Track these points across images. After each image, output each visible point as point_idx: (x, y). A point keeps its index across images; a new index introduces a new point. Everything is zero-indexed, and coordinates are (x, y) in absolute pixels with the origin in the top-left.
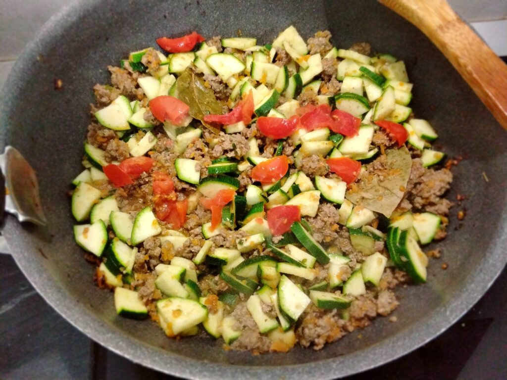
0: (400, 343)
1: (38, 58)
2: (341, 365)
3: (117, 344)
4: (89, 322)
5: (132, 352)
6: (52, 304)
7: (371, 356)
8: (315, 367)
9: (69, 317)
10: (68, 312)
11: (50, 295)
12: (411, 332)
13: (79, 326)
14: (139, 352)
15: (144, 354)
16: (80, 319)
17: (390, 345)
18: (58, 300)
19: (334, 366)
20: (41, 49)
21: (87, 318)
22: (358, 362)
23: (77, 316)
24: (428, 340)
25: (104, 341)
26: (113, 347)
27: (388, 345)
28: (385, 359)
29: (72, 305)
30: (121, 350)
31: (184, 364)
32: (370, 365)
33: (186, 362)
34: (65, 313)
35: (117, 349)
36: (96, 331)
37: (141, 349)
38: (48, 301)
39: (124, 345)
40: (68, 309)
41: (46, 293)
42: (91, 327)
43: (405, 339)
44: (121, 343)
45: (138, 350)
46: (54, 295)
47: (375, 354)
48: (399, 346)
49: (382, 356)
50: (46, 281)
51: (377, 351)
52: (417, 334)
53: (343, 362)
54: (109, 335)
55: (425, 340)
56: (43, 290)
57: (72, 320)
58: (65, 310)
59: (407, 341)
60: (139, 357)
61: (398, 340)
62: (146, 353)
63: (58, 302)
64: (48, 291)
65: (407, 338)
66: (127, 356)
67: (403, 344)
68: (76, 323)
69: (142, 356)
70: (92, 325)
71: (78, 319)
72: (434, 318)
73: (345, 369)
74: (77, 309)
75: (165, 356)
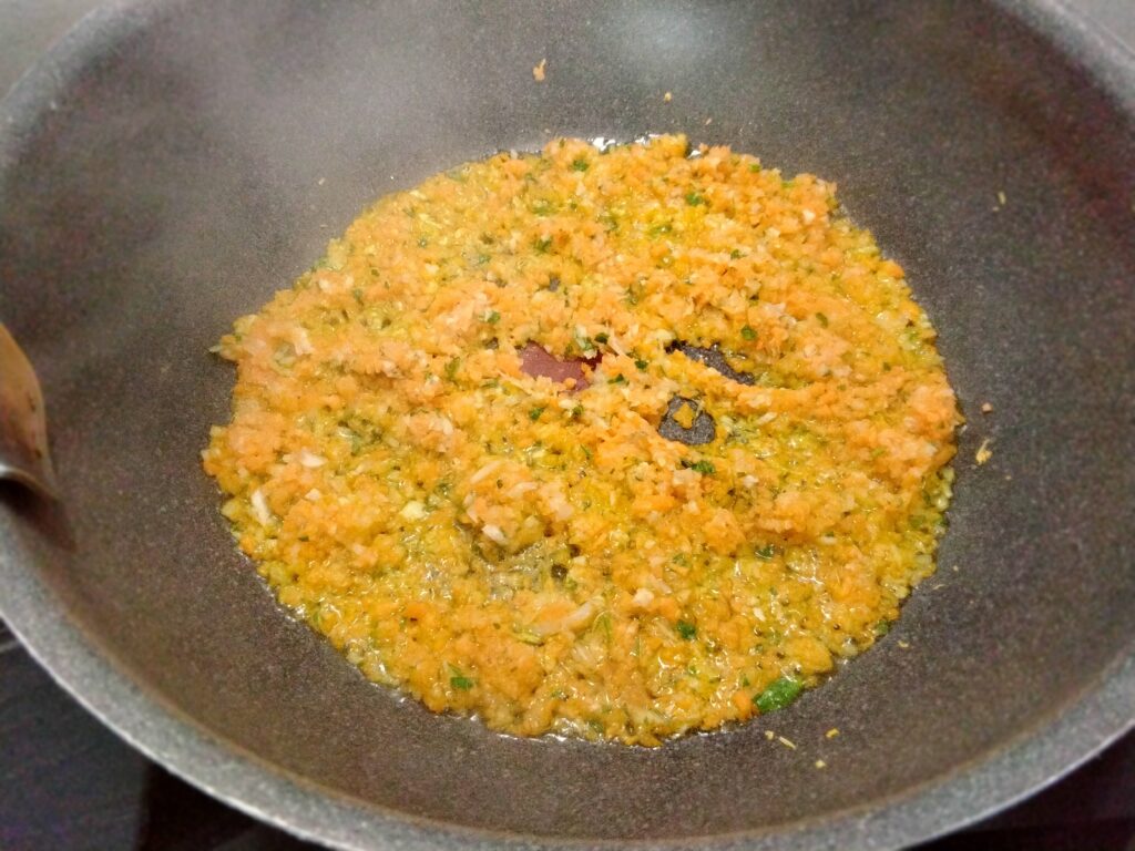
0: (1032, 755)
1: (54, 106)
2: (880, 822)
3: (252, 789)
4: (173, 731)
5: (295, 809)
6: (70, 688)
7: (960, 794)
8: (809, 832)
9: (117, 720)
10: (115, 705)
11: (65, 663)
12: (1056, 726)
13: (143, 741)
14: (314, 809)
15: (329, 815)
16: (149, 724)
17: (1006, 762)
18: (85, 675)
19: (861, 825)
20: (60, 85)
21: (166, 721)
22: (925, 810)
23: (138, 717)
24: (1107, 741)
25: (213, 783)
26: (242, 798)
27: (999, 762)
28: (999, 800)
29: (125, 690)
30: (264, 805)
31: (441, 837)
32: (960, 817)
33: (446, 834)
34: (106, 709)
35: (251, 802)
36: (192, 754)
37: (319, 801)
38: (60, 681)
39: (271, 792)
40: (115, 697)
41: (54, 658)
42: (177, 745)
43: (1042, 744)
44: (262, 786)
45: (312, 802)
46: (77, 662)
47: (968, 788)
48: (1029, 763)
49: (989, 792)
50: (56, 628)
51: (973, 780)
52: (1074, 730)
53: (883, 815)
54: (231, 765)
55: (1098, 743)
56: (48, 649)
57: (125, 728)
58: (108, 701)
59: (1049, 746)
60: (313, 824)
61: (1023, 748)
62: (335, 811)
63: (87, 681)
64: (61, 651)
65: (1046, 739)
66: (280, 822)
67: (1040, 757)
68: (135, 736)
69: (323, 820)
70: (180, 739)
71: (142, 724)
72: (1110, 686)
73: (891, 831)
74: (140, 699)
75: (388, 818)
